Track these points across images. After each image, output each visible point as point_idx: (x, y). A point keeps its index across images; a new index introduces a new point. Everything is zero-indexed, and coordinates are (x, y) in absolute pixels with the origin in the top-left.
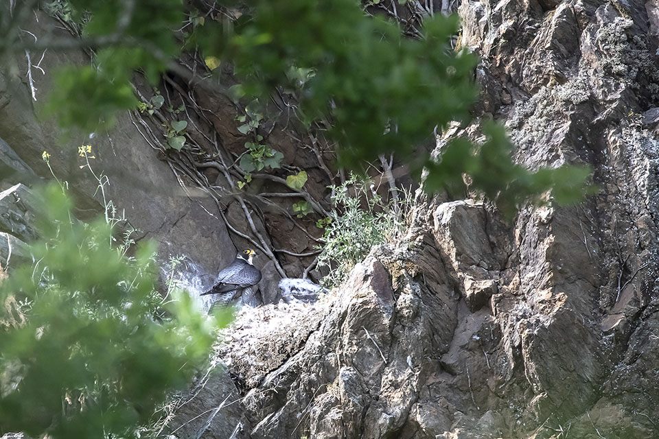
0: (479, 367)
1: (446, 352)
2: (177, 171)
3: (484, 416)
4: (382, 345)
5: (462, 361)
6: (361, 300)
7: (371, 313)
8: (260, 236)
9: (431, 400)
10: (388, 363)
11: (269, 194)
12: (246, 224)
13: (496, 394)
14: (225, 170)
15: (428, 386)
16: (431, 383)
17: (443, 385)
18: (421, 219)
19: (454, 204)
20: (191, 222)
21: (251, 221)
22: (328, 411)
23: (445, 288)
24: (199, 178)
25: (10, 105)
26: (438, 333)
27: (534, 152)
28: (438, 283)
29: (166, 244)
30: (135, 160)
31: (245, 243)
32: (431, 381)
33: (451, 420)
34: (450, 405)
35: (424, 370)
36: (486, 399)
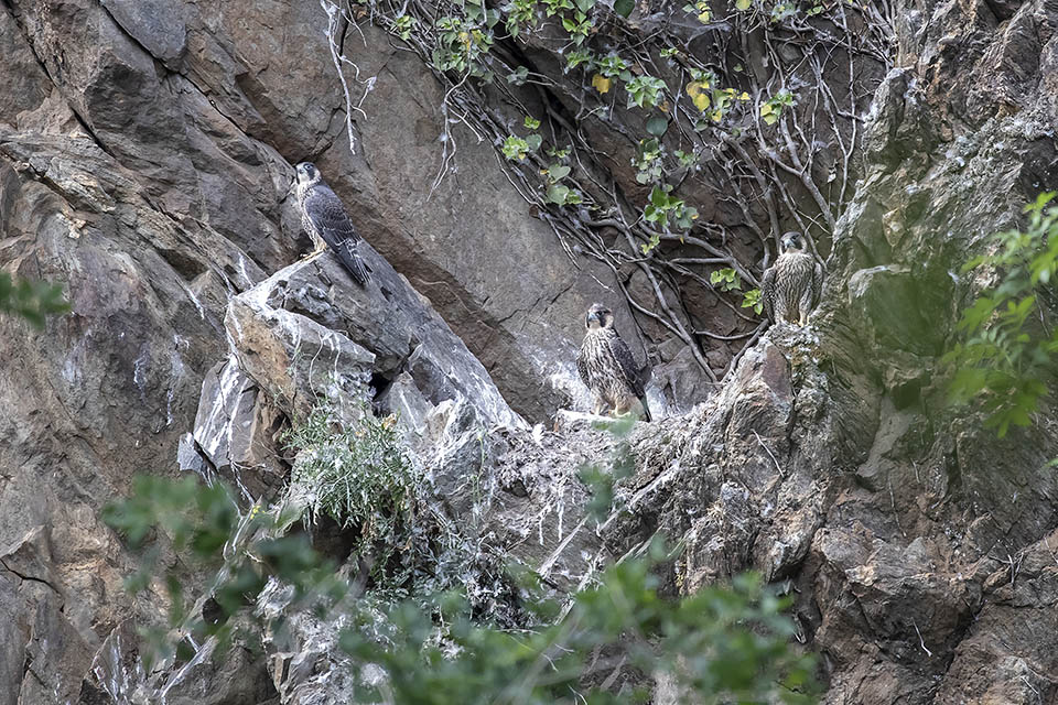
0: (906, 482)
1: (863, 461)
2: (559, 230)
3: (913, 544)
4: (778, 454)
5: (882, 474)
6: (749, 396)
7: (763, 413)
8: (672, 314)
9: (843, 524)
10: (787, 477)
11: (683, 260)
12: (653, 299)
13: (927, 515)
14: (626, 229)
15: (839, 506)
16: (843, 501)
17: (858, 504)
18: (832, 291)
19: (872, 271)
20: (577, 297)
21: (660, 294)
22: (708, 539)
23: (863, 378)
24: (593, 240)
26: (851, 438)
27: (976, 203)
28: (854, 373)
31: (652, 323)
32: (842, 499)
33: (869, 549)
34: (868, 531)
35: (833, 486)
36: (915, 521)
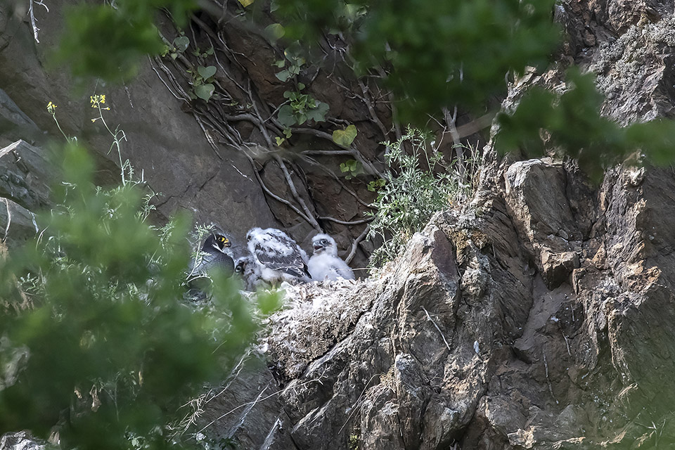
0: (558, 355)
1: (519, 336)
2: (204, 124)
3: (564, 411)
4: (444, 329)
5: (538, 347)
6: (420, 276)
7: (432, 292)
8: (301, 201)
9: (502, 392)
10: (452, 349)
11: (312, 152)
12: (285, 187)
13: (578, 386)
14: (261, 123)
15: (499, 376)
16: (502, 372)
17: (516, 375)
18: (490, 181)
19: (528, 163)
20: (221, 185)
21: (291, 183)
22: (382, 406)
23: (518, 261)
24: (231, 133)
25: (9, 48)
26: (510, 315)
27: (622, 102)
28: (511, 256)
29: (192, 211)
30: (155, 112)
31: (284, 209)
32: (502, 370)
33: (526, 415)
34: (525, 399)
35: (494, 358)
36: (566, 391)
